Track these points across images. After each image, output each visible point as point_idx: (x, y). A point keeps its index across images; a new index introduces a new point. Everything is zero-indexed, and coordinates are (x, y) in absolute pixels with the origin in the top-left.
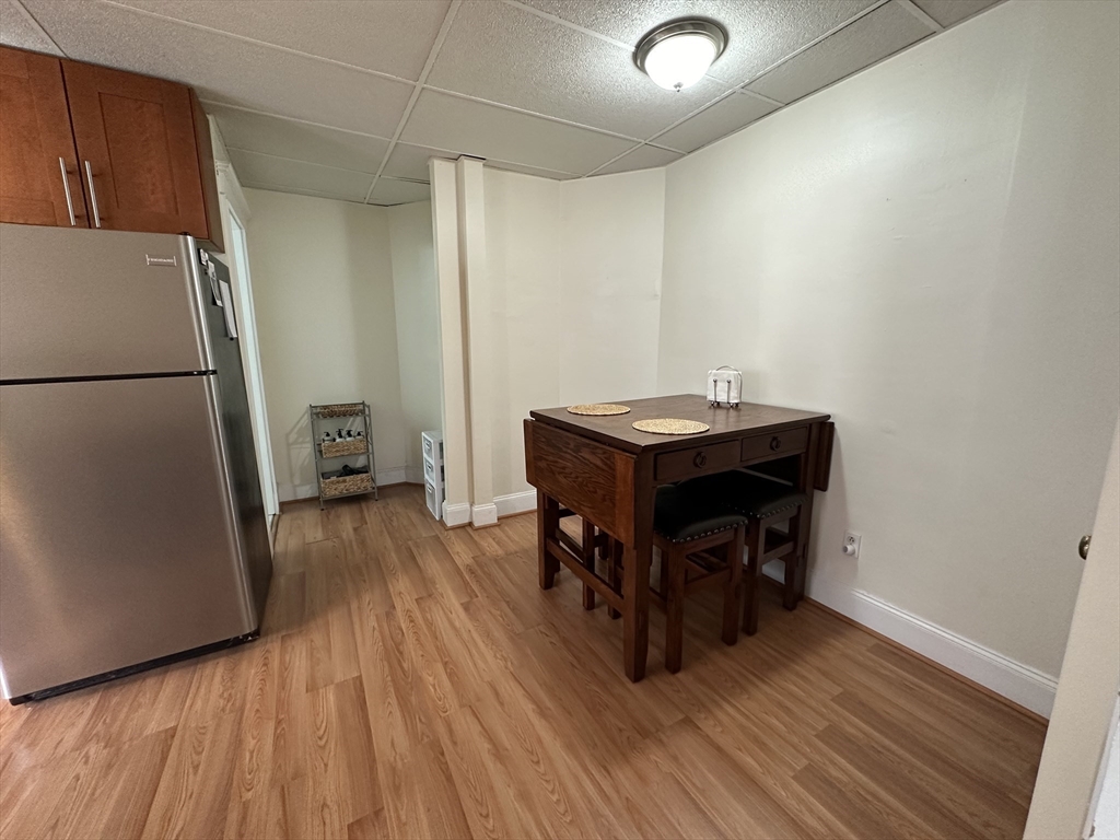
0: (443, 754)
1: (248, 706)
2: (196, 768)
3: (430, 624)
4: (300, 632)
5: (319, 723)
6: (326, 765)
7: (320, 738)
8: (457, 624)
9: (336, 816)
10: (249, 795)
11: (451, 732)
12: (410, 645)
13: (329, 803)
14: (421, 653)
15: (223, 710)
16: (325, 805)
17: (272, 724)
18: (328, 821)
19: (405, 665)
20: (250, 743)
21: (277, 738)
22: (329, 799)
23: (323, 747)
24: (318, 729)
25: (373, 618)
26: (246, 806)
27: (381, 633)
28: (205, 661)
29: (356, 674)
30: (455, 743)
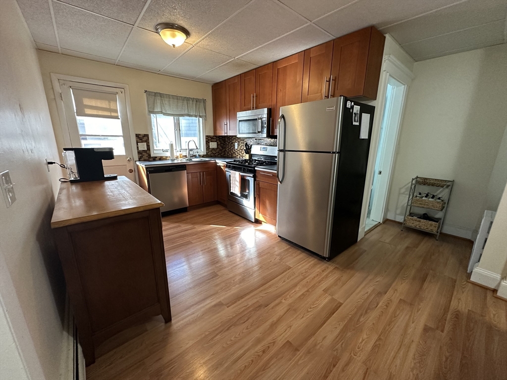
0: (334, 366)
1: (307, 278)
2: (284, 282)
3: (395, 316)
4: (342, 270)
5: (315, 303)
6: (303, 317)
7: (310, 308)
8: (410, 331)
9: (289, 334)
10: (284, 301)
11: (347, 364)
12: (374, 315)
13: (292, 328)
14: (375, 322)
15: (302, 274)
16: (291, 327)
17: (306, 289)
18: (287, 331)
19: (362, 319)
20: (297, 289)
21: (303, 294)
22: (293, 326)
23: (308, 312)
24: (313, 305)
25: (371, 289)
26: (281, 302)
27: (368, 298)
28: (312, 257)
29: (342, 302)
30: (343, 370)
